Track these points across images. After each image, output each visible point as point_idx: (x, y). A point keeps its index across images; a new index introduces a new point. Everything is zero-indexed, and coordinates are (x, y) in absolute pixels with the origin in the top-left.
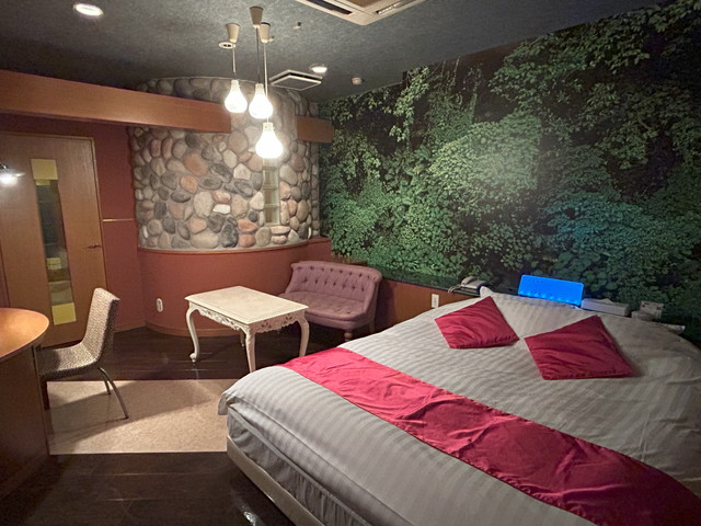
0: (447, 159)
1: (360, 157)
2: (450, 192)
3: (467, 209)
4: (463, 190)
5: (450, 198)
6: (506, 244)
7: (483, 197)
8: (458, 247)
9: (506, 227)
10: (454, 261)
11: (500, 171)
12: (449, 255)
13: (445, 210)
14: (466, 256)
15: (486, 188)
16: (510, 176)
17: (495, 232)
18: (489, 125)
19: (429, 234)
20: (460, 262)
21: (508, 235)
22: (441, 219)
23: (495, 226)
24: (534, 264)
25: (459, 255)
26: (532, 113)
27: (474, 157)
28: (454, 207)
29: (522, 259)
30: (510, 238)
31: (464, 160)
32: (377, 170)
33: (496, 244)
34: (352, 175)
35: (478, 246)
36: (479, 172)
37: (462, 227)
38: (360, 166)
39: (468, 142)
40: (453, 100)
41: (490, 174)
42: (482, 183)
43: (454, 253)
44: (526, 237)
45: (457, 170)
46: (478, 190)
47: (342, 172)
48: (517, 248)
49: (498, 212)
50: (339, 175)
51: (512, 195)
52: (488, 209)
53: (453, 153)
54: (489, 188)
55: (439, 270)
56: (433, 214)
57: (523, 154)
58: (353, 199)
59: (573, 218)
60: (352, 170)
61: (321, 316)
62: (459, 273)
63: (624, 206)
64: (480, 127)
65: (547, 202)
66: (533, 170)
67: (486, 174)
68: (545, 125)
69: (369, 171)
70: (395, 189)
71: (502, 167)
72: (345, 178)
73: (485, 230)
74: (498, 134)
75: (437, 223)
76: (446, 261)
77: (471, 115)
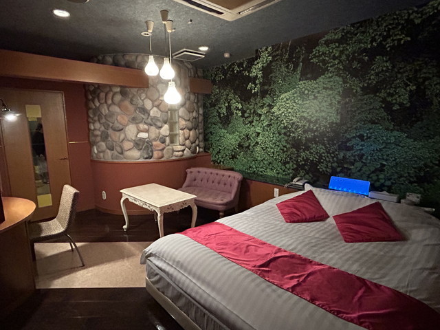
0: (283, 103)
1: (229, 103)
2: (286, 124)
3: (296, 135)
4: (293, 123)
5: (285, 128)
6: (321, 157)
7: (306, 128)
8: (291, 158)
9: (321, 146)
10: (288, 167)
11: (316, 111)
12: (284, 164)
13: (282, 135)
14: (296, 164)
15: (308, 121)
16: (324, 114)
17: (314, 149)
18: (310, 83)
19: (272, 150)
20: (292, 168)
21: (322, 151)
22: (280, 141)
23: (314, 145)
24: (339, 169)
25: (291, 164)
26: (336, 75)
27: (300, 102)
28: (288, 134)
29: (331, 166)
30: (323, 153)
31: (294, 104)
32: (240, 110)
33: (315, 157)
34: (224, 114)
35: (303, 158)
36: (303, 112)
37: (294, 146)
38: (229, 108)
39: (296, 93)
40: (287, 67)
41: (310, 113)
42: (305, 118)
43: (288, 163)
44: (333, 153)
45: (290, 110)
46: (303, 123)
47: (218, 112)
48: (328, 159)
49: (315, 137)
50: (215, 114)
51: (324, 126)
52: (310, 135)
53: (287, 100)
54: (310, 122)
55: (278, 173)
56: (274, 138)
57: (331, 100)
58: (225, 129)
59: (363, 140)
60: (224, 111)
61: (205, 202)
62: (291, 175)
63: (395, 133)
64: (304, 83)
65: (346, 131)
66: (337, 110)
67: (308, 113)
68: (345, 82)
69: (235, 112)
70: (251, 122)
71: (318, 109)
72: (219, 116)
73: (308, 148)
74: (315, 88)
75: (278, 144)
76: (283, 167)
77: (298, 77)
